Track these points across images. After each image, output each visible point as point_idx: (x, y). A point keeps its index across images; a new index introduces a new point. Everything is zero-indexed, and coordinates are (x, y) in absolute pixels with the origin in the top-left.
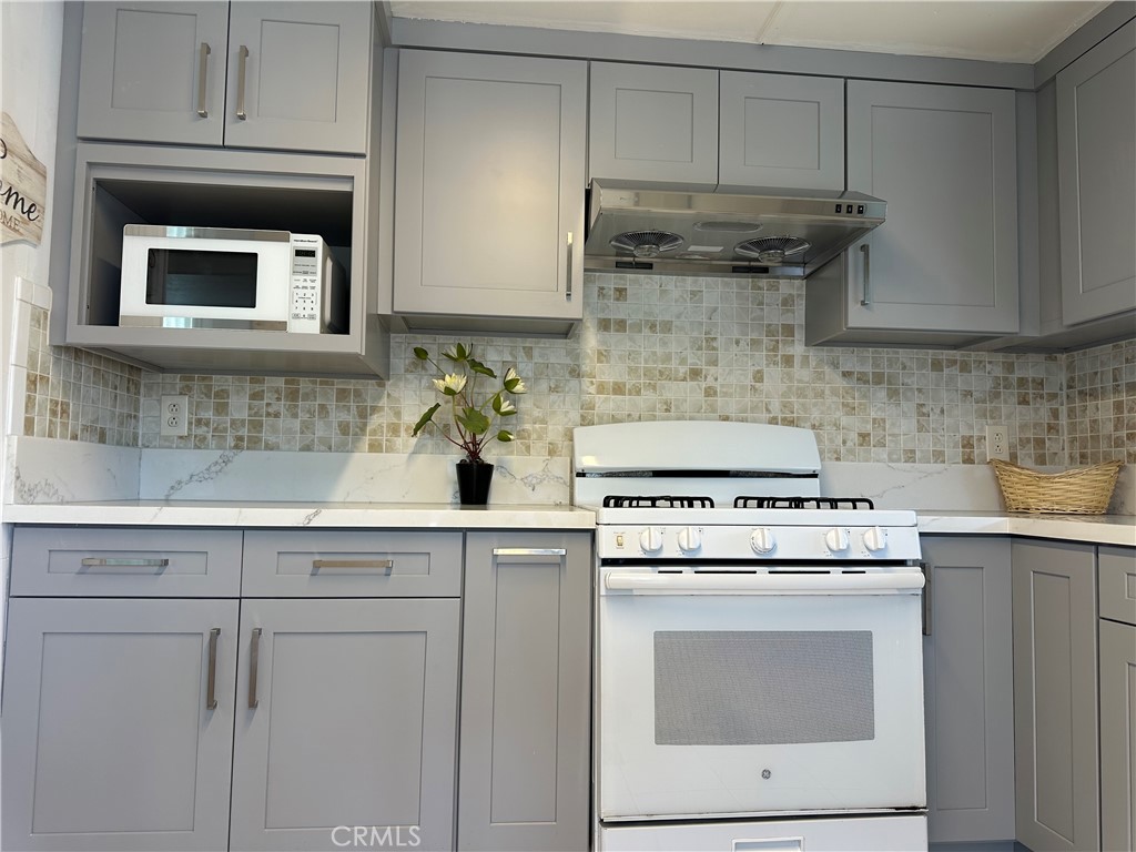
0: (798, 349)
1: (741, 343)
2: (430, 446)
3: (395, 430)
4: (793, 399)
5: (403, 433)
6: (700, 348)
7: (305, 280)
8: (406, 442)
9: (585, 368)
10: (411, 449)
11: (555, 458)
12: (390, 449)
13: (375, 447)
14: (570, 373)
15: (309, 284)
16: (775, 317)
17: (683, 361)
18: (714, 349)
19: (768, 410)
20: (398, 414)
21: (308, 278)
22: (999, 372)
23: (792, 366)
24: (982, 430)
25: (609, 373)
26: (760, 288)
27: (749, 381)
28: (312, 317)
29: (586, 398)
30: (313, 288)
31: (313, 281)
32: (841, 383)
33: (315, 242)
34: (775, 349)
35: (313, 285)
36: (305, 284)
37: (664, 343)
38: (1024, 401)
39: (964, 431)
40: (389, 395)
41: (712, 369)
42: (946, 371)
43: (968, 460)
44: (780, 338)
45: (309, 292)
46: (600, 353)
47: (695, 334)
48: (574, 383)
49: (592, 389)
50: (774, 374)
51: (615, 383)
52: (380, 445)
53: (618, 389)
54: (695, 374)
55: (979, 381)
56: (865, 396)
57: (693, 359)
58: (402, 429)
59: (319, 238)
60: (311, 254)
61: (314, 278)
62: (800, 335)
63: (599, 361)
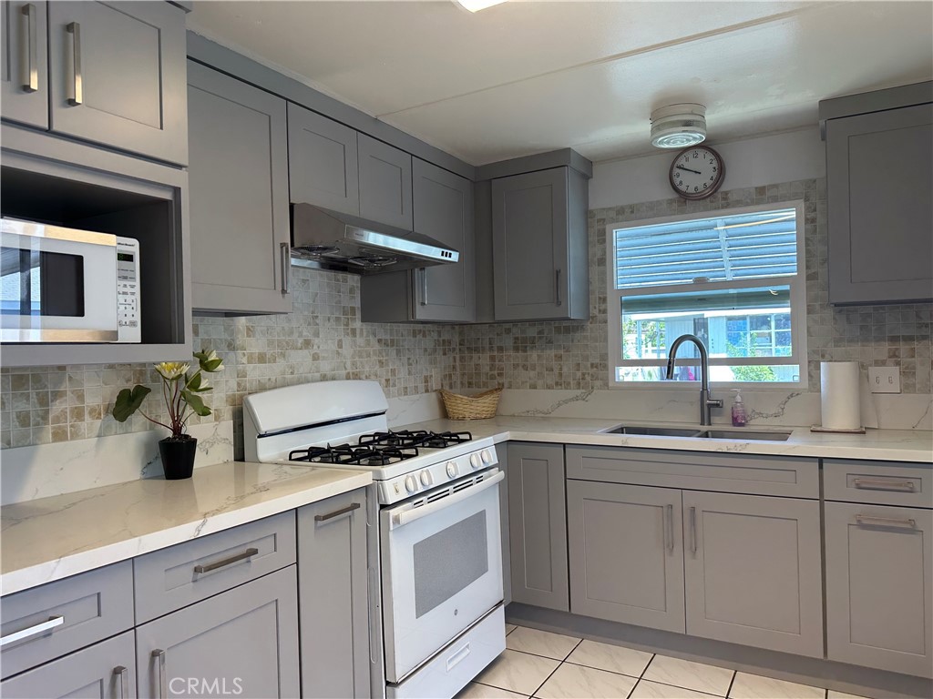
0: (358, 324)
1: (331, 320)
2: (114, 426)
3: (78, 414)
4: (357, 359)
5: (87, 417)
6: (309, 324)
7: (125, 286)
8: (90, 424)
9: (238, 342)
10: (96, 432)
11: (222, 422)
12: (75, 436)
13: (59, 436)
14: (228, 346)
15: (129, 290)
16: (347, 303)
17: (301, 335)
18: (317, 324)
19: (346, 368)
20: (81, 397)
21: (128, 283)
22: (435, 335)
23: (355, 336)
24: (431, 372)
25: (255, 345)
26: (338, 280)
27: (335, 347)
28: (133, 324)
29: (241, 367)
30: (133, 294)
31: (133, 287)
32: (377, 347)
33: (132, 246)
34: (347, 325)
35: (133, 290)
36: (125, 290)
37: (289, 321)
38: (445, 354)
39: (425, 373)
40: (70, 378)
41: (316, 341)
42: (418, 336)
43: (427, 391)
44: (349, 316)
45: (129, 298)
46: (248, 329)
47: (306, 313)
48: (231, 355)
49: (245, 360)
50: (347, 341)
51: (260, 354)
52: (65, 432)
53: (262, 359)
54: (307, 344)
55: (428, 342)
56: (387, 355)
57: (307, 333)
58: (86, 412)
59: (135, 242)
60: (129, 258)
61: (132, 283)
62: (358, 315)
63: (249, 336)
